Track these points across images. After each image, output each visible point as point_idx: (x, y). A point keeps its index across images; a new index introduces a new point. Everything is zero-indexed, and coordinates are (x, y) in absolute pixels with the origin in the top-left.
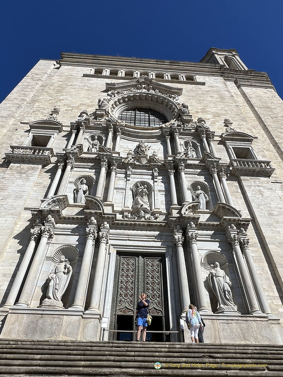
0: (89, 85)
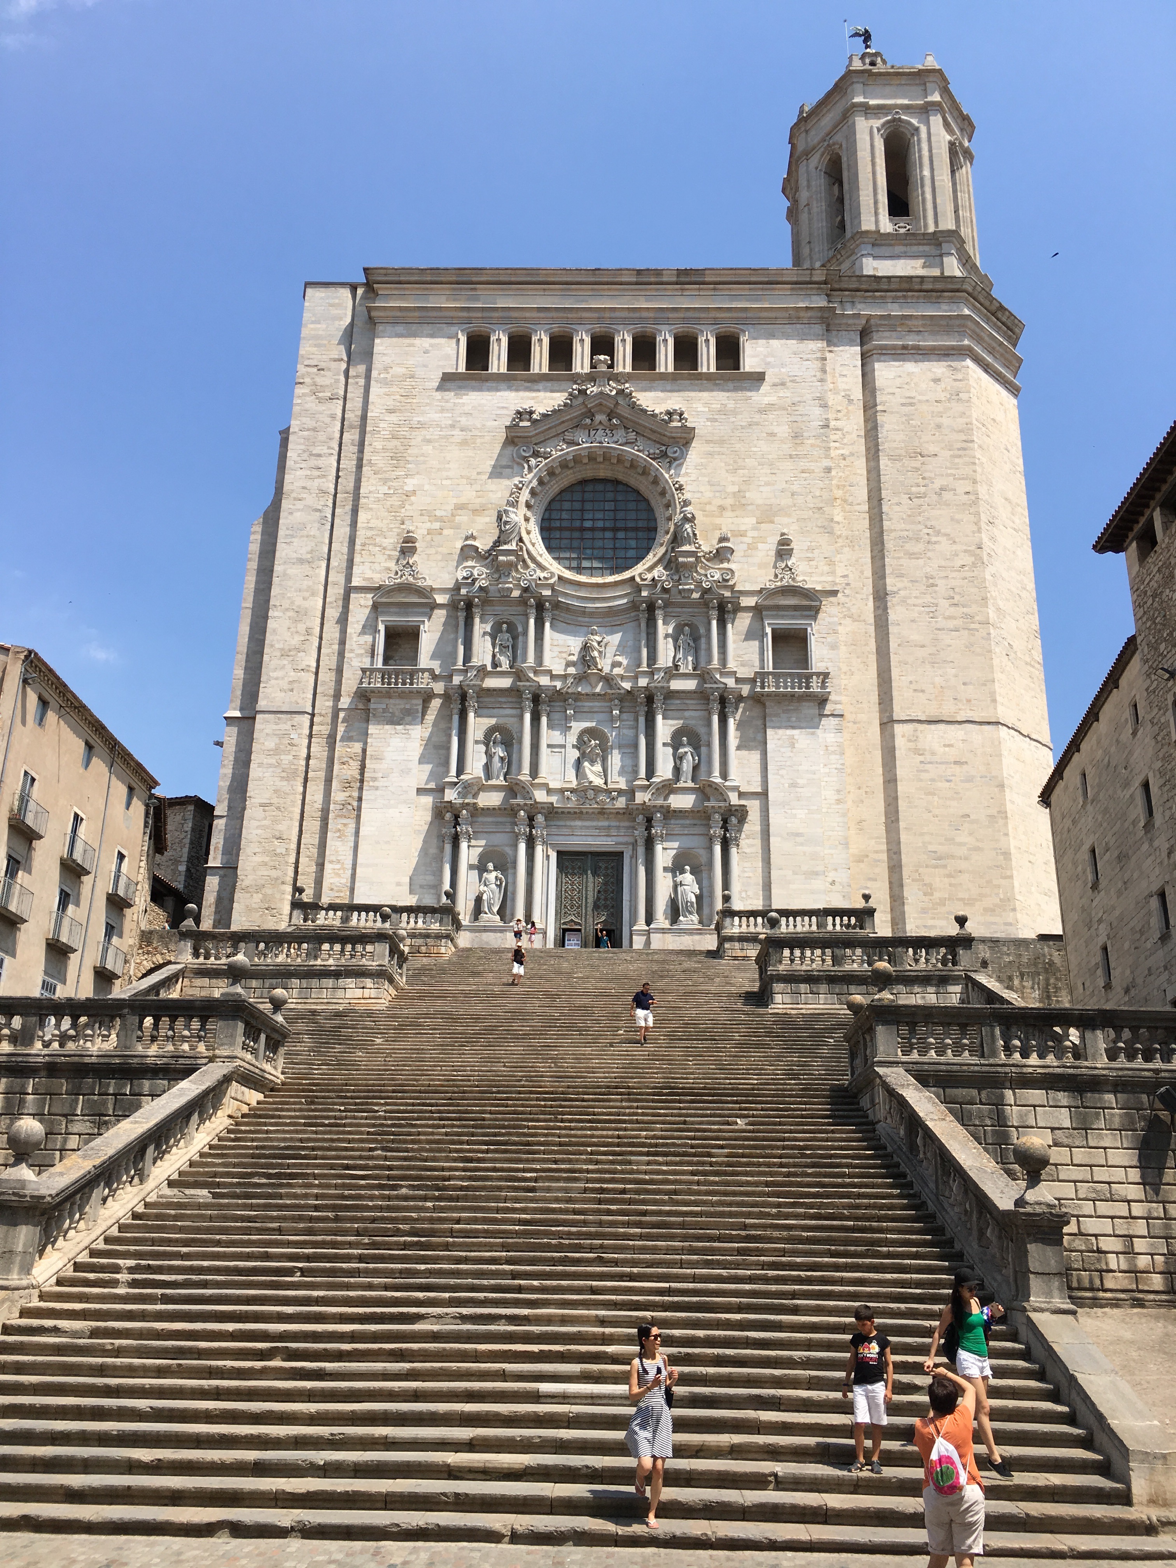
0: (464, 420)
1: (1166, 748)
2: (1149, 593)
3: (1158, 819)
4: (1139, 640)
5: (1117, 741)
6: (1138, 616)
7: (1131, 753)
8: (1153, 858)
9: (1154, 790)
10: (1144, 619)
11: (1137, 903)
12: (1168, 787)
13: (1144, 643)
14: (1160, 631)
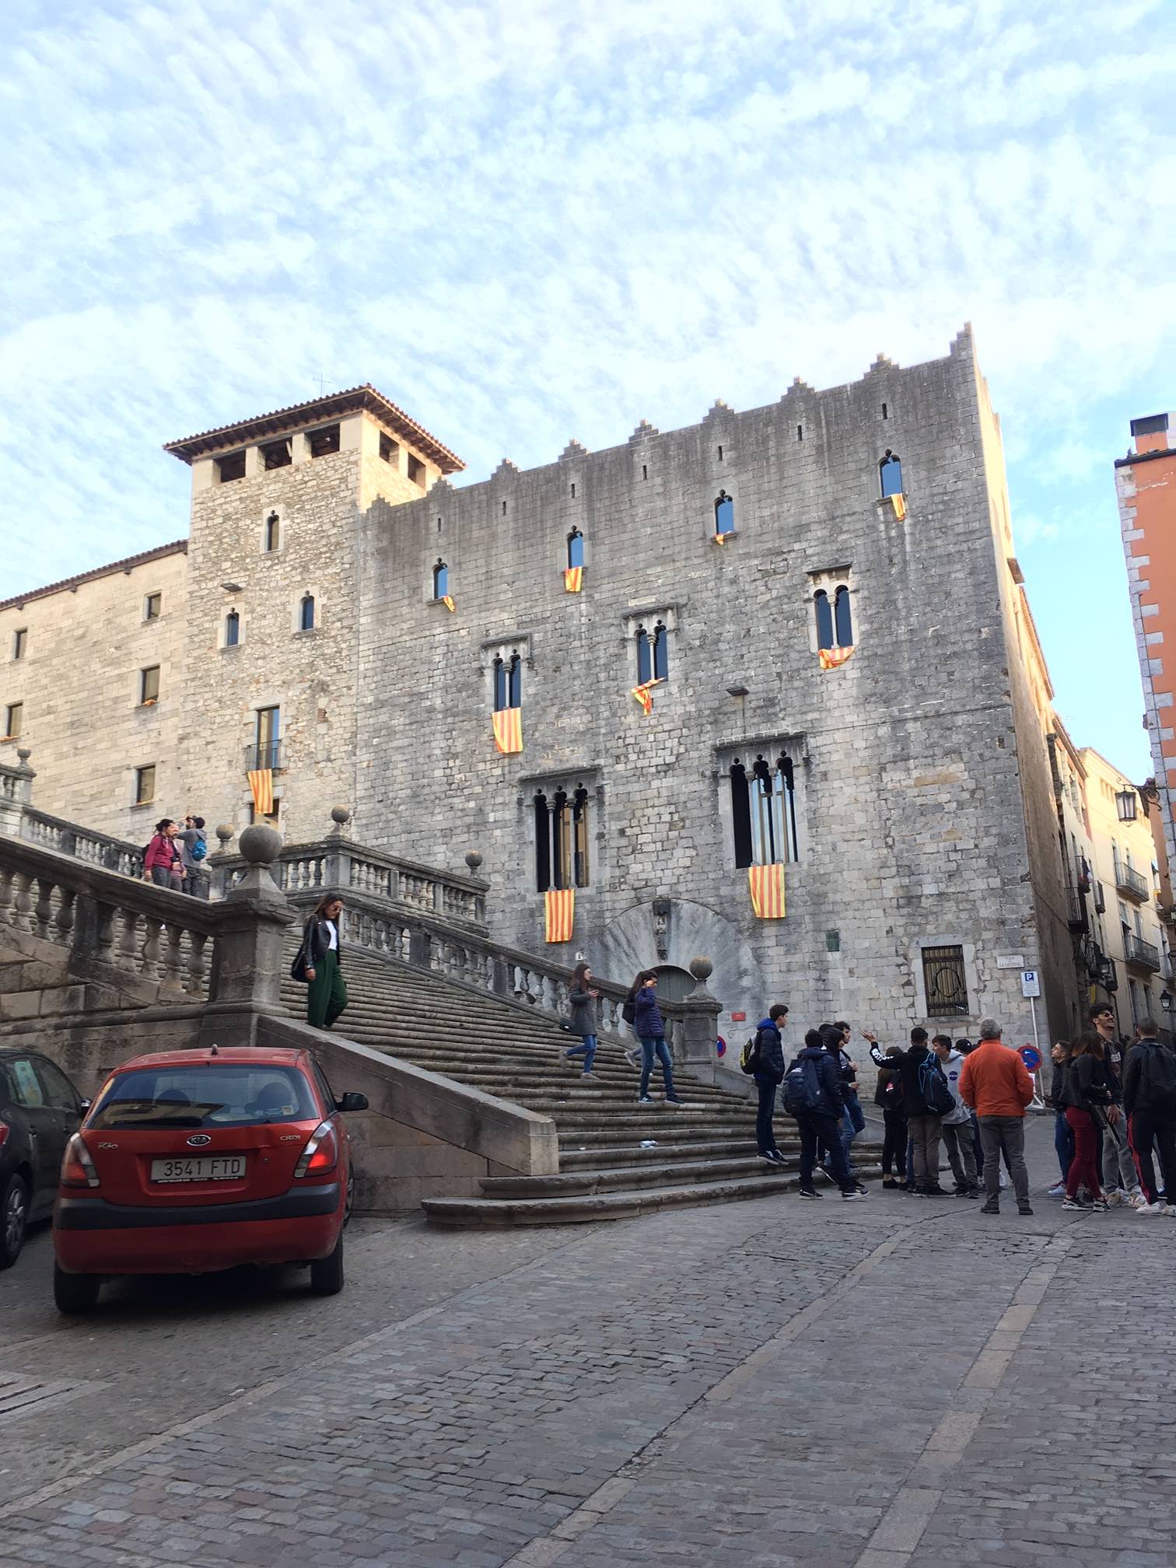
1: (205, 650)
2: (219, 512)
3: (165, 705)
4: (190, 547)
5: (109, 621)
6: (198, 526)
7: (134, 637)
8: (145, 736)
9: (167, 678)
10: (207, 531)
11: (94, 771)
12: (197, 683)
13: (197, 553)
14: (225, 550)
